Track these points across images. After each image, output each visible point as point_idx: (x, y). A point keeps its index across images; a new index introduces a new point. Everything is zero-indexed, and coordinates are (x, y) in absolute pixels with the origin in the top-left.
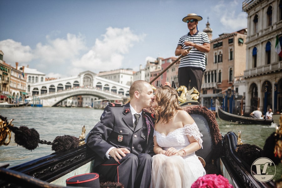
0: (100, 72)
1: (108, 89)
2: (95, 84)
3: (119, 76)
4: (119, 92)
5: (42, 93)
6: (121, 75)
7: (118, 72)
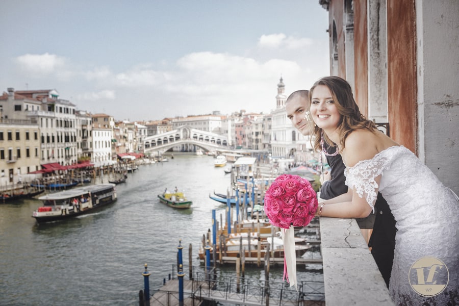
0: (189, 116)
1: (202, 139)
2: (192, 136)
3: (208, 123)
4: (211, 141)
5: (152, 146)
6: (210, 122)
7: (207, 118)
